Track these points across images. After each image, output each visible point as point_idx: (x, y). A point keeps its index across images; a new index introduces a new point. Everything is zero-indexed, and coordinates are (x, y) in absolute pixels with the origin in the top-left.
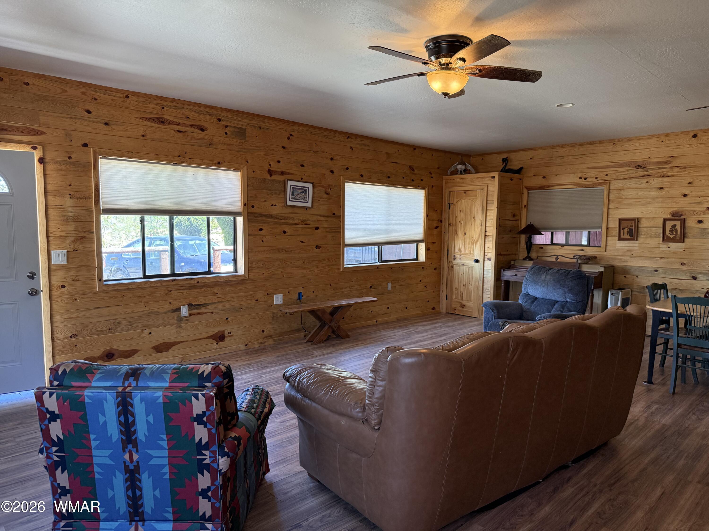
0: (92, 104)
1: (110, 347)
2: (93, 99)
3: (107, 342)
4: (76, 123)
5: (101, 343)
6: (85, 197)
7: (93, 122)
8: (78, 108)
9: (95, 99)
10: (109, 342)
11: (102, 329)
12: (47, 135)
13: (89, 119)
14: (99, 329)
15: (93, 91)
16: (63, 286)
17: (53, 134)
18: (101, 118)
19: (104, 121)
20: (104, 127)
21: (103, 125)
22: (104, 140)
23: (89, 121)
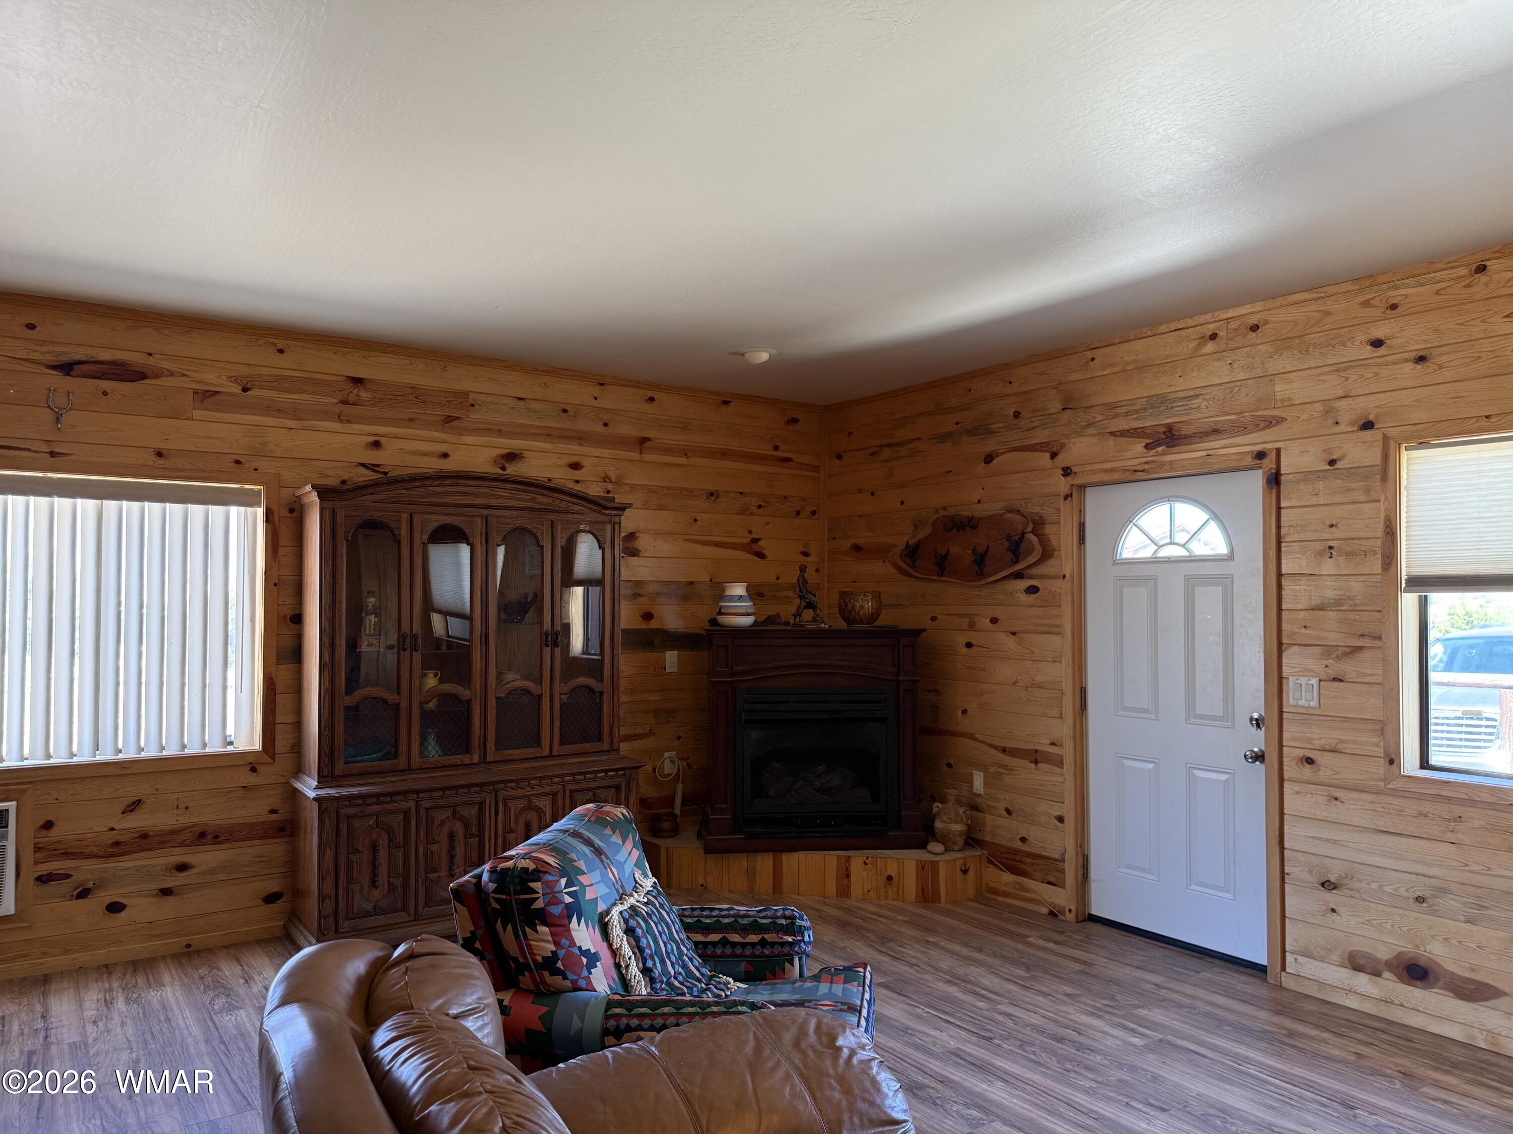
0: (1386, 322)
1: (1418, 947)
2: (1387, 308)
3: (1408, 930)
4: (1347, 379)
5: (1392, 926)
6: (1365, 552)
7: (1387, 364)
8: (1352, 343)
9: (1394, 307)
10: (1413, 932)
11: (1395, 890)
12: (1287, 422)
13: (1379, 360)
14: (1388, 889)
15: (1389, 289)
16: (1309, 761)
17: (1299, 418)
18: (1408, 349)
19: (1413, 355)
20: (1413, 369)
21: (1410, 365)
22: (1415, 401)
23: (1377, 365)
